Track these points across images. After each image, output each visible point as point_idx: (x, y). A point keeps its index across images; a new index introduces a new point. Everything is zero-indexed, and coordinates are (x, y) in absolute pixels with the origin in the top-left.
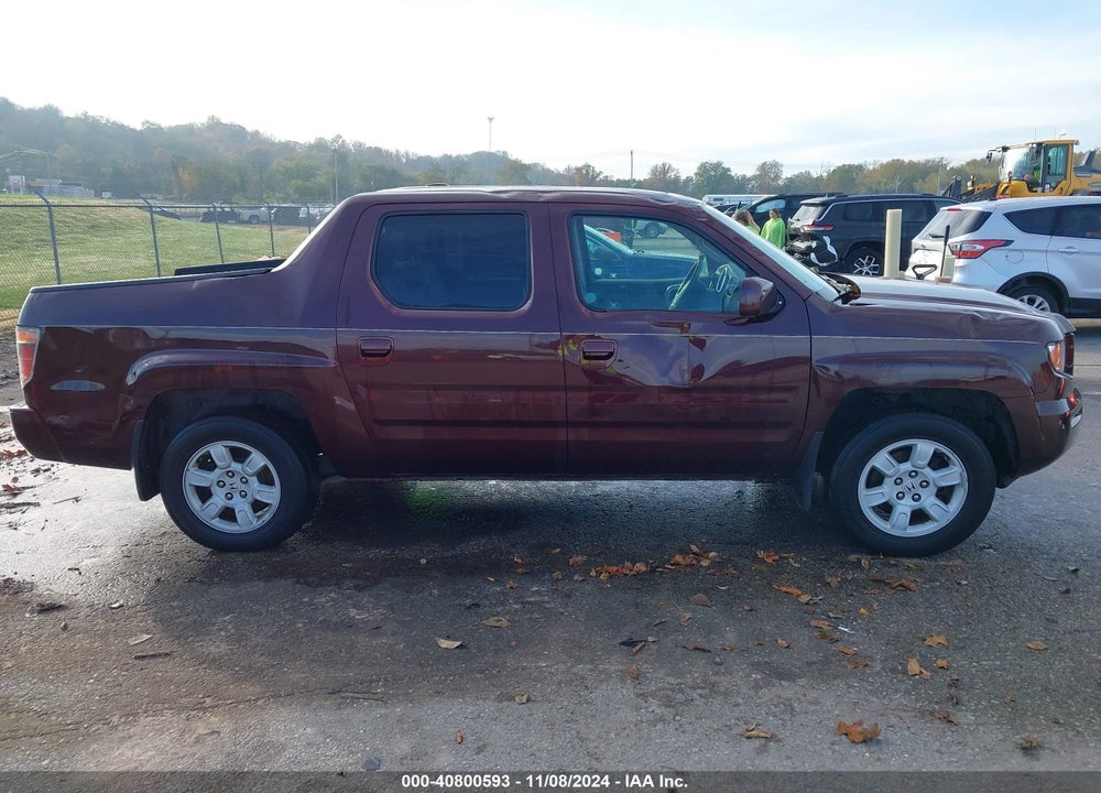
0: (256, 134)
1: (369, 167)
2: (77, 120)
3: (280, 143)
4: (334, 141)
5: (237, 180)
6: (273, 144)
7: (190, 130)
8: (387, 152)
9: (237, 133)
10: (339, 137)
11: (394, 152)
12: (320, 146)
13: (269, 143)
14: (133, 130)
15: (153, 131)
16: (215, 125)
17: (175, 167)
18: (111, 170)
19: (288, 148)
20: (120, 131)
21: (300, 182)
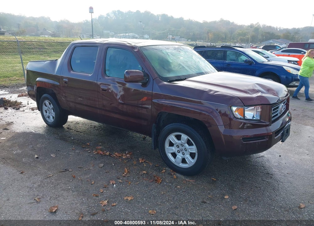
0: (233, 23)
1: (264, 32)
2: (187, 20)
3: (239, 26)
4: (256, 24)
5: (224, 37)
6: (237, 26)
7: (215, 22)
8: (273, 27)
9: (228, 23)
10: (258, 23)
11: (276, 27)
12: (251, 26)
13: (236, 26)
14: (200, 23)
15: (205, 23)
16: (222, 21)
17: (208, 33)
18: (192, 34)
19: (241, 27)
20: (197, 23)
21: (242, 37)
